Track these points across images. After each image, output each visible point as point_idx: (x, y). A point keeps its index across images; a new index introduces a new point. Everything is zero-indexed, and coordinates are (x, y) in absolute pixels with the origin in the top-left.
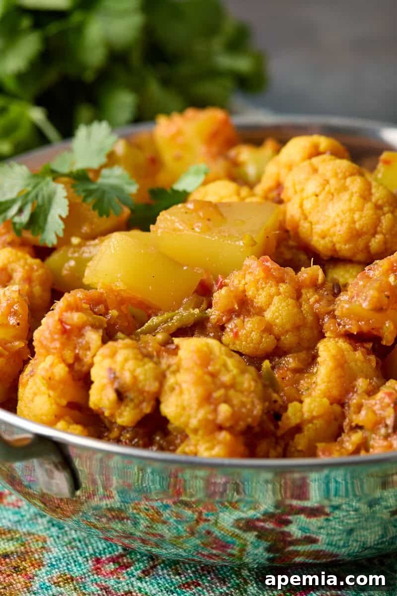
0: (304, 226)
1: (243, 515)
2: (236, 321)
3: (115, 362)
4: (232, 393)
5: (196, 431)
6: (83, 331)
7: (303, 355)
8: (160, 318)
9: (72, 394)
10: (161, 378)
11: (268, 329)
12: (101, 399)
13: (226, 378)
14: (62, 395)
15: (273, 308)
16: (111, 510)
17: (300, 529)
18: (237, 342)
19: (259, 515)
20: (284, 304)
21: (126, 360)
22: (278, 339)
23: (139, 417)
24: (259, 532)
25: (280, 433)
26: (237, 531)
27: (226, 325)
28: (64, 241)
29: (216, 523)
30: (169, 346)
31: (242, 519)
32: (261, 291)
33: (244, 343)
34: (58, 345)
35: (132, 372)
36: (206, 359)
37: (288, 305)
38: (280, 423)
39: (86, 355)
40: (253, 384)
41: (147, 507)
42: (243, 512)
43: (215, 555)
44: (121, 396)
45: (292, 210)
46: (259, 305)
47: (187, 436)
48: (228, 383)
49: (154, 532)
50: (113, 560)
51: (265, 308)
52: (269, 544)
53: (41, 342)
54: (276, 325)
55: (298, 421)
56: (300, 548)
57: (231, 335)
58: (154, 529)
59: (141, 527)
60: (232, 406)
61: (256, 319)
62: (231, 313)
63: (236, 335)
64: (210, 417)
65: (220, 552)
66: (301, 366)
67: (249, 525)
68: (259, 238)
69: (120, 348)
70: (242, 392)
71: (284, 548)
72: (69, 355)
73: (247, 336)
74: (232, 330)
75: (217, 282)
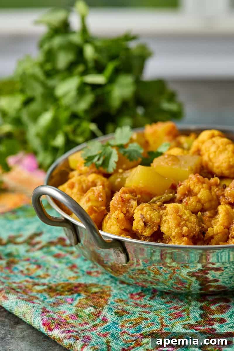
0: (210, 164)
1: (191, 271)
2: (187, 198)
3: (143, 212)
4: (187, 223)
5: (174, 237)
6: (130, 201)
7: (212, 211)
8: (157, 198)
9: (126, 225)
10: (161, 217)
11: (199, 201)
12: (138, 226)
13: (185, 217)
14: (122, 225)
15: (201, 193)
16: (139, 270)
17: (212, 277)
18: (187, 206)
19: (197, 271)
20: (205, 191)
21: (147, 211)
22: (203, 205)
23: (152, 233)
24: (196, 277)
25: (205, 239)
26: (188, 277)
27: (182, 200)
28: (116, 171)
29: (180, 274)
30: (162, 207)
31: (190, 272)
32: (196, 187)
33: (190, 207)
34: (120, 206)
35: (150, 215)
36: (177, 211)
37: (207, 192)
38: (205, 235)
39: (131, 210)
40: (195, 220)
41: (154, 268)
42: (190, 269)
43: (179, 288)
44: (145, 224)
45: (205, 158)
46: (196, 192)
47: (171, 240)
48: (186, 219)
49: (156, 278)
50: (138, 294)
51: (197, 192)
52: (200, 282)
53: (113, 205)
54: (202, 199)
55: (212, 234)
56: (212, 284)
57: (185, 203)
58: (156, 277)
59: (151, 277)
60: (188, 227)
61: (194, 197)
62: (185, 195)
63: (187, 203)
64: (180, 232)
65: (181, 286)
66: (211, 215)
67: (193, 275)
68: (194, 168)
69: (145, 207)
70: (191, 223)
71: (205, 284)
72: (124, 210)
73: (191, 204)
74: (185, 202)
75: (178, 184)
